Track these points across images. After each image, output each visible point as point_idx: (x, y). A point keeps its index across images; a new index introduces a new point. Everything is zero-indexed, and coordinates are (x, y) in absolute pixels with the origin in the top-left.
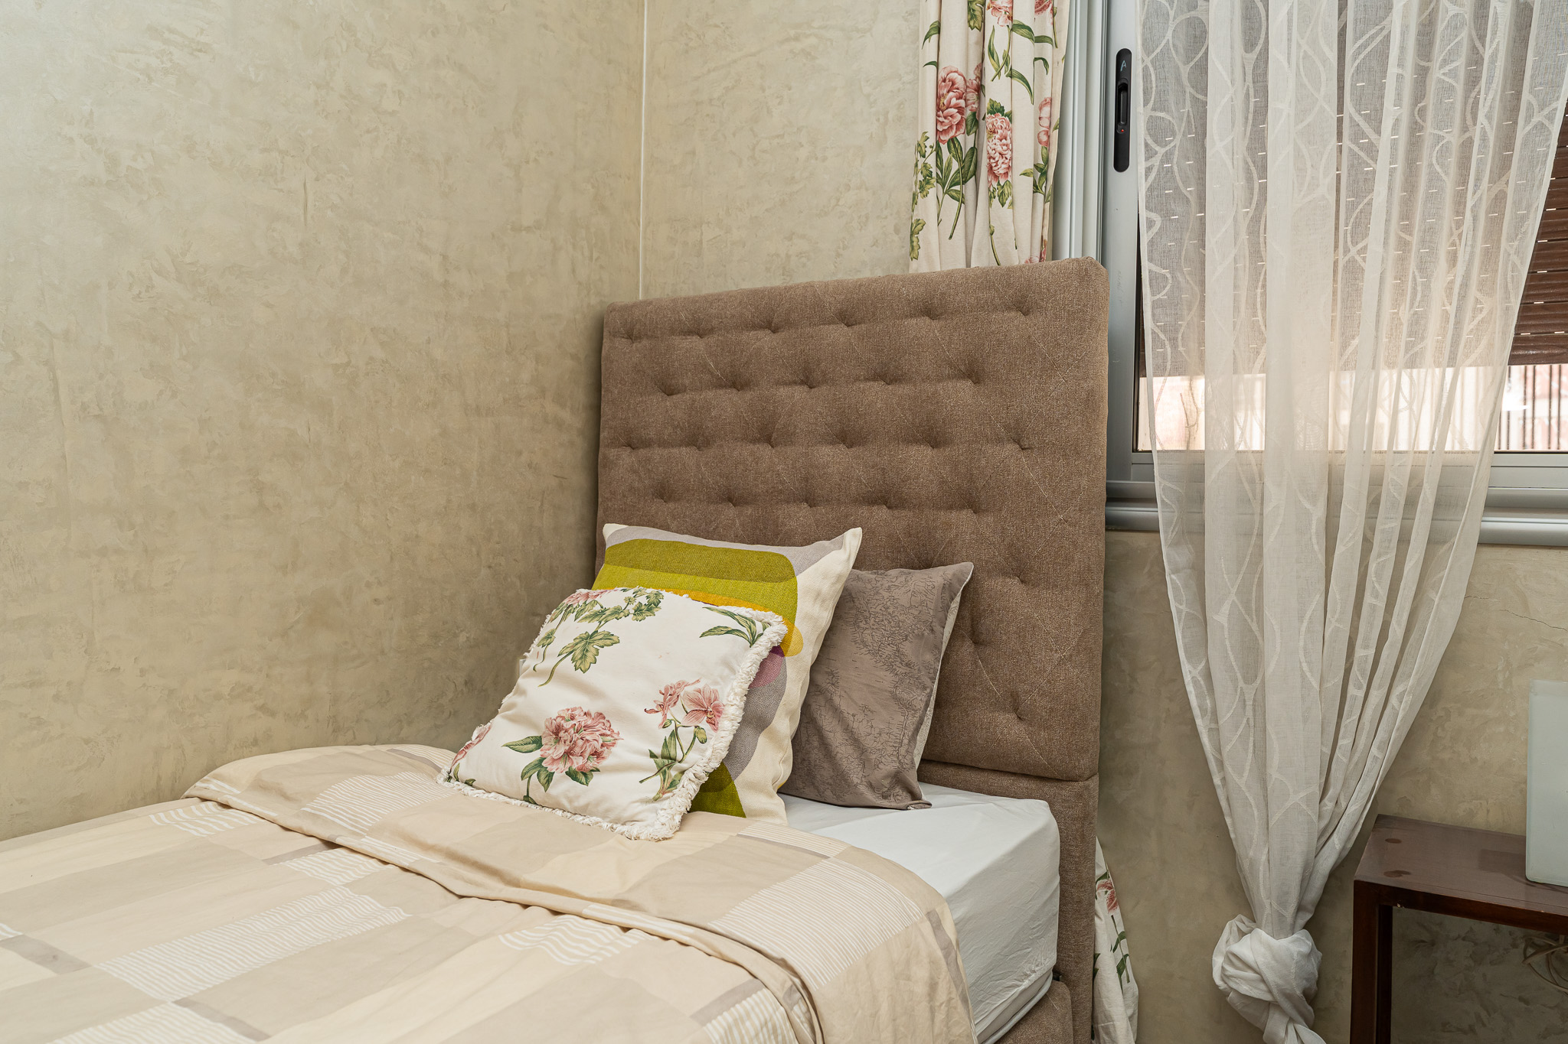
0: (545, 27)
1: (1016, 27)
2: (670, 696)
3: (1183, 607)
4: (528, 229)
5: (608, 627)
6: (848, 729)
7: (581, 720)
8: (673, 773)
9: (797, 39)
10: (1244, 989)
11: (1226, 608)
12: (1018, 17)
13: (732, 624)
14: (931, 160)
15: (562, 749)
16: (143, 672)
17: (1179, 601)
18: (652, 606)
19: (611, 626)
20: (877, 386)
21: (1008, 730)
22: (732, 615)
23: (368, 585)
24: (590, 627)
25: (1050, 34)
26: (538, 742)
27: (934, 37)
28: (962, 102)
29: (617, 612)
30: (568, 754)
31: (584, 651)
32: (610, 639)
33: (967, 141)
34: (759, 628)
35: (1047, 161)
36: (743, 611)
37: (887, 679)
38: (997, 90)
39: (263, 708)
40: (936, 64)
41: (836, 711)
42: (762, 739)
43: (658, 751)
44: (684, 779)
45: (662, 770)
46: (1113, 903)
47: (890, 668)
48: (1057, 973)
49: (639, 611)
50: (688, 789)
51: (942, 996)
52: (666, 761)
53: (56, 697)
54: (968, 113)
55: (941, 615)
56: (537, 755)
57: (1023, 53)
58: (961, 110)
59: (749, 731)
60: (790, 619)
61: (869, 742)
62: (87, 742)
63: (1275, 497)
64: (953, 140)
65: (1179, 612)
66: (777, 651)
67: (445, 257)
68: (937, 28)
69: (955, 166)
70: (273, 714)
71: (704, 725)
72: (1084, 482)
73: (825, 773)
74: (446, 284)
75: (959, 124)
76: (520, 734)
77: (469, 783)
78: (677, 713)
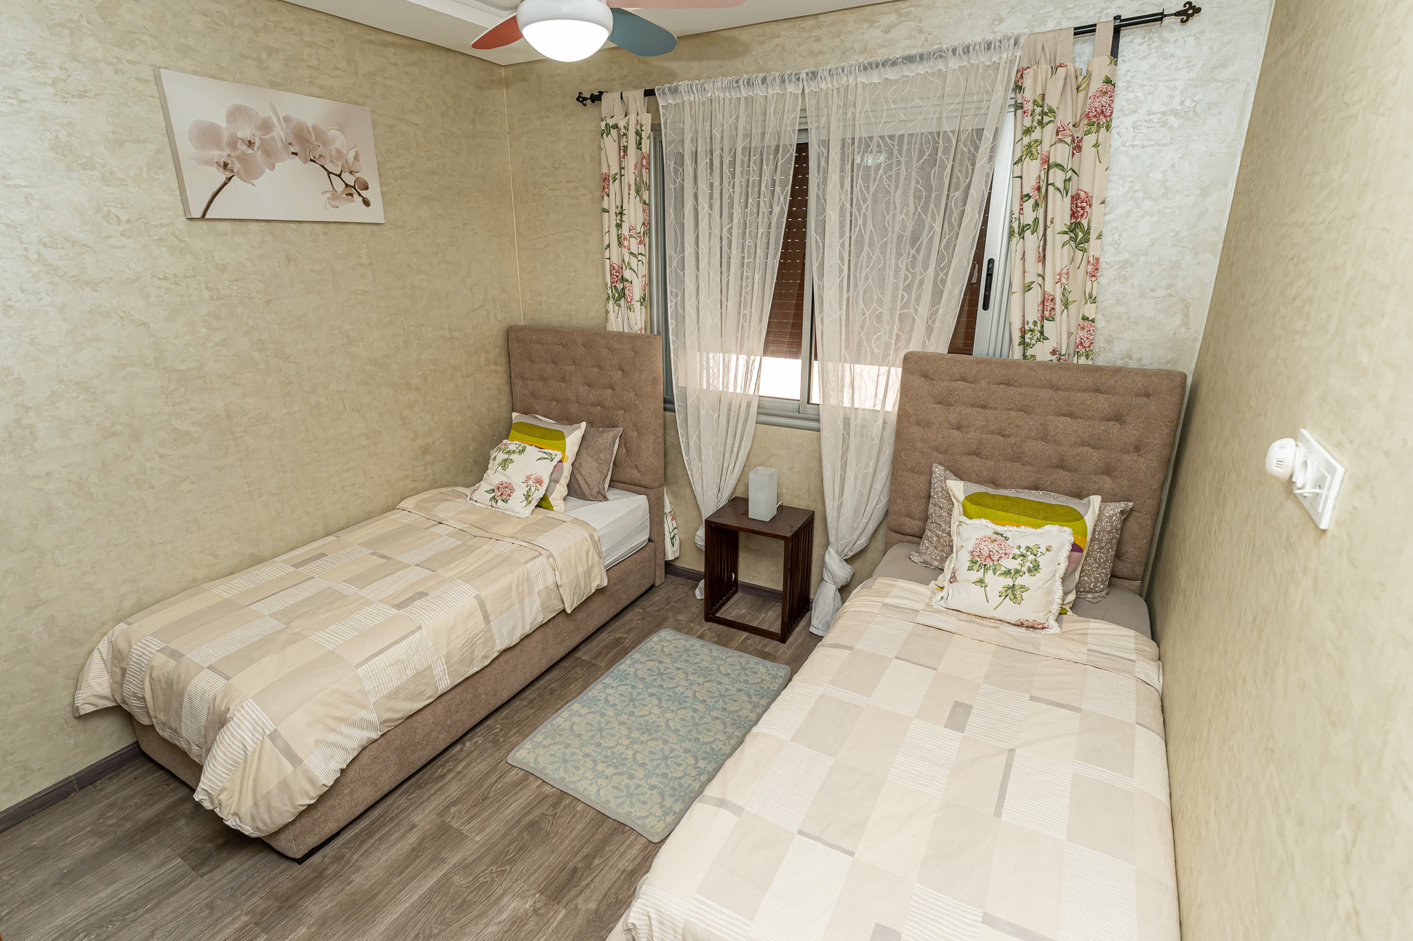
0: (475, 234)
1: (631, 253)
2: (528, 478)
3: (684, 440)
4: (478, 309)
5: (510, 457)
6: (584, 479)
7: (505, 485)
8: (530, 499)
9: (567, 231)
10: (699, 543)
11: (693, 441)
12: (632, 250)
13: (546, 456)
14: (610, 292)
15: (500, 493)
16: (380, 476)
17: (682, 438)
18: (523, 450)
19: (512, 457)
20: (596, 369)
21: (635, 475)
22: (545, 453)
23: (439, 439)
24: (506, 456)
25: (644, 253)
26: (493, 490)
27: (608, 250)
28: (617, 274)
29: (514, 452)
30: (502, 494)
31: (505, 464)
32: (512, 461)
33: (620, 286)
34: (554, 456)
35: (645, 295)
36: (550, 451)
37: (596, 465)
38: (627, 274)
39: (413, 480)
40: (609, 259)
41: (581, 474)
42: (558, 485)
43: (525, 494)
44: (533, 502)
45: (527, 499)
46: (673, 519)
47: (597, 461)
48: (650, 540)
49: (519, 451)
50: (535, 503)
51: (590, 554)
52: (527, 496)
53: (359, 487)
54: (620, 276)
55: (612, 445)
56: (493, 494)
57: (634, 261)
58: (617, 277)
59: (553, 484)
60: (563, 451)
61: (590, 483)
62: (369, 497)
63: (703, 412)
64: (615, 286)
65: (683, 441)
66: (561, 461)
67: (450, 329)
68: (609, 246)
69: (617, 295)
70: (416, 481)
71: (538, 485)
72: (653, 405)
73: (579, 491)
74: (451, 338)
75: (617, 281)
76: (488, 488)
77: (476, 501)
78: (530, 482)
